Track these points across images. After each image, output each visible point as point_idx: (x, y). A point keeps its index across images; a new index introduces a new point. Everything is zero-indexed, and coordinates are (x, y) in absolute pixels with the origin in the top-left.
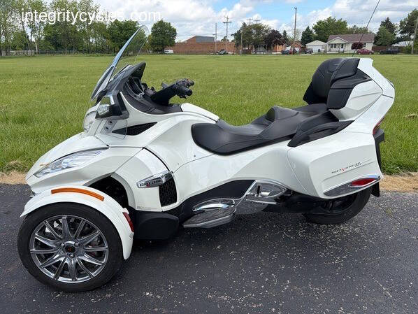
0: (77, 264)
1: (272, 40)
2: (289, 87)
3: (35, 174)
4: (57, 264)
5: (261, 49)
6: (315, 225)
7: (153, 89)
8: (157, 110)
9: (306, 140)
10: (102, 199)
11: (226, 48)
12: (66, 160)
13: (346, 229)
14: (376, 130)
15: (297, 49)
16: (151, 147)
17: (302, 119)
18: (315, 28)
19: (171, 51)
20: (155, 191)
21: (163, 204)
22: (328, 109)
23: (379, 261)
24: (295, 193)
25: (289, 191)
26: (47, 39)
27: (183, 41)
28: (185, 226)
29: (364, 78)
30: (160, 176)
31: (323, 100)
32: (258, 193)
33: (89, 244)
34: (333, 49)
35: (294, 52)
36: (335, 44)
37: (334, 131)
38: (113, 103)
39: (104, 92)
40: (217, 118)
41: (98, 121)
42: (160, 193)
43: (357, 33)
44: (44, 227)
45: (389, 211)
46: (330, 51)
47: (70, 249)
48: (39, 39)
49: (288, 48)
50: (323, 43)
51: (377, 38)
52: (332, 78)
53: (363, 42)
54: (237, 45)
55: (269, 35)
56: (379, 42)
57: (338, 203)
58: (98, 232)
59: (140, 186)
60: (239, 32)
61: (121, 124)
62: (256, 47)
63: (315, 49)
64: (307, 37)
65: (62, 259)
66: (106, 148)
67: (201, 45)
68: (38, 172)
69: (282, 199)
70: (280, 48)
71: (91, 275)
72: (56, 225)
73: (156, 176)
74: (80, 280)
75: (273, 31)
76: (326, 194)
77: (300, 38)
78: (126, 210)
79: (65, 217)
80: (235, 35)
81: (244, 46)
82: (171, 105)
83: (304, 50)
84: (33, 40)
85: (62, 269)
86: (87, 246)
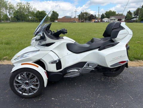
0: (29, 89)
1: (91, 18)
2: (97, 33)
3: (14, 60)
4: (23, 89)
5: (87, 21)
6: (107, 77)
7: (54, 32)
8: (55, 39)
9: (104, 48)
10: (38, 67)
11: (75, 20)
12: (25, 55)
13: (117, 78)
14: (127, 45)
15: (99, 21)
16: (53, 51)
17: (102, 42)
18: (105, 14)
19: (57, 21)
20: (55, 65)
21: (57, 69)
22: (111, 38)
23: (128, 88)
24: (100, 66)
25: (98, 65)
26: (14, 17)
27: (61, 18)
28: (65, 77)
29: (122, 28)
30: (56, 60)
31: (109, 36)
32: (88, 66)
33: (33, 82)
34: (111, 21)
35: (98, 22)
36: (112, 19)
37: (113, 45)
38: (42, 35)
39: (38, 33)
40: (75, 41)
41: (36, 42)
42: (56, 65)
43: (119, 15)
44: (19, 76)
45: (131, 72)
46: (110, 21)
47: (27, 84)
48: (12, 17)
49: (96, 20)
50: (108, 19)
51: (126, 17)
52: (112, 28)
53: (121, 18)
54: (79, 19)
55: (90, 16)
56: (127, 19)
57: (114, 69)
58: (36, 78)
59: (49, 63)
60: (80, 15)
61: (44, 43)
62: (86, 20)
63: (105, 21)
64: (103, 17)
65: (24, 87)
66: (39, 51)
67: (67, 19)
68: (16, 59)
69: (96, 68)
70: (93, 20)
71: (34, 92)
72: (22, 76)
73: (55, 60)
74: (30, 94)
75: (91, 15)
76: (111, 66)
77: (100, 17)
78: (45, 71)
79: (25, 73)
80: (78, 16)
81: (82, 20)
82: (60, 37)
83: (102, 21)
84: (10, 17)
85: (24, 91)
86: (32, 82)
